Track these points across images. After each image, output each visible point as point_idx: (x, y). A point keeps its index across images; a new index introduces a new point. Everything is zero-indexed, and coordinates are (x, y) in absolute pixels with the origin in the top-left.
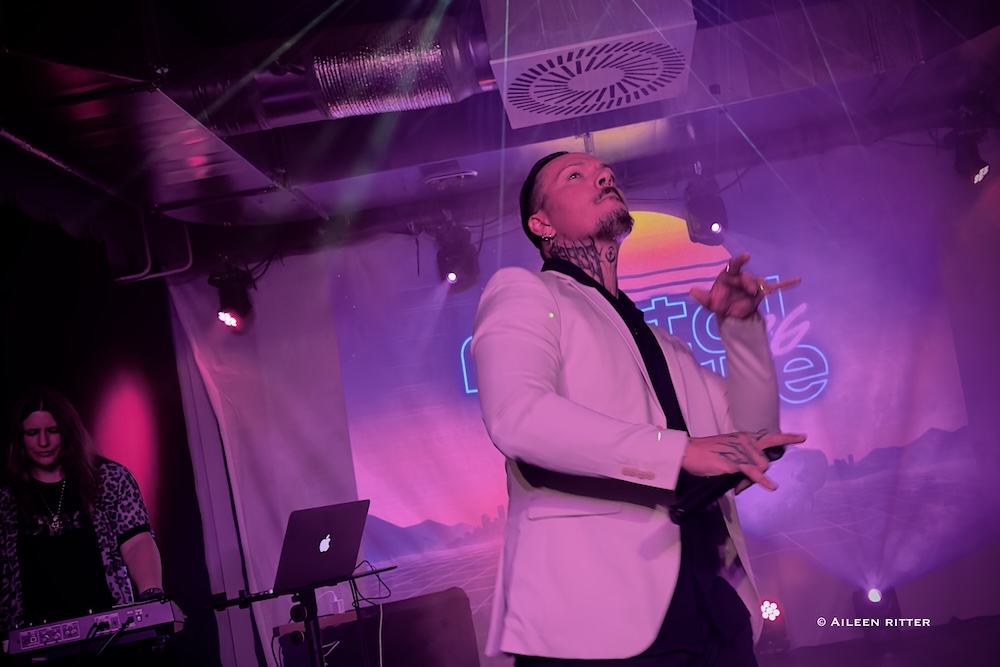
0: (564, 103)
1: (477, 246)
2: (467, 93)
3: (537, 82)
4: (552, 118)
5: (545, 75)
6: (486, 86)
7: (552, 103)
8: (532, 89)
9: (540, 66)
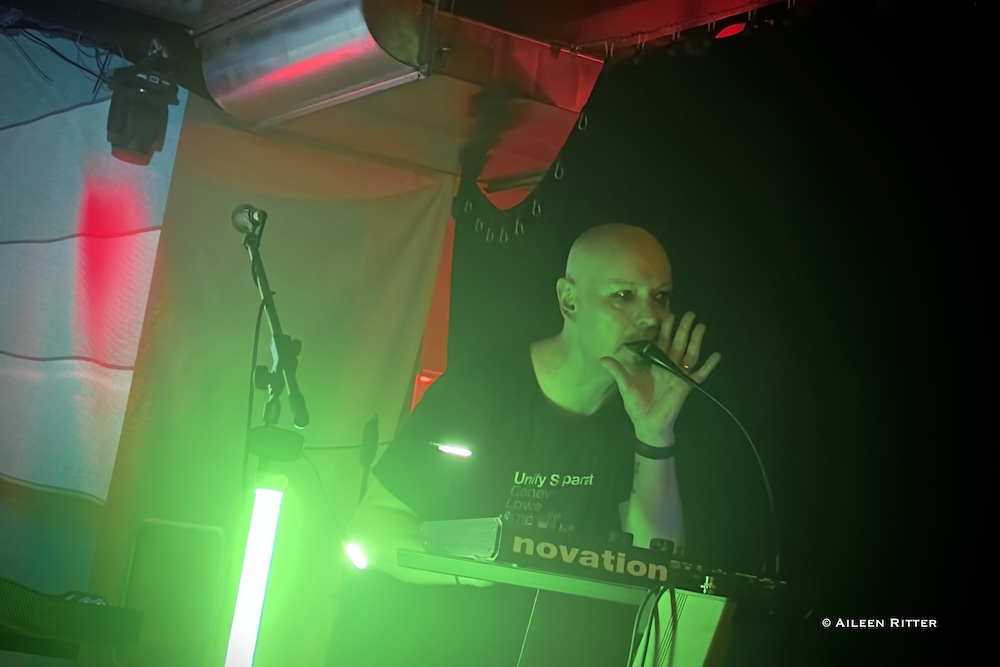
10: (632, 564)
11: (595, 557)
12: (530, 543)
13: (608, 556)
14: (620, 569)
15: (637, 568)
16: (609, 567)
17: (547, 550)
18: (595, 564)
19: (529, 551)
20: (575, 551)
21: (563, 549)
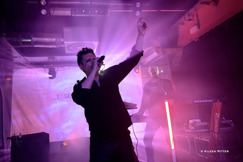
0: (75, 51)
2: (59, 46)
3: (71, 46)
4: (73, 52)
5: (73, 46)
6: (63, 46)
7: (73, 50)
8: (70, 47)
9: (72, 44)
10: (208, 101)
11: (204, 101)
12: (196, 101)
13: (205, 100)
14: (207, 102)
15: (209, 101)
16: (206, 102)
17: (198, 101)
18: (204, 102)
19: (196, 102)
20: (201, 101)
21: (200, 101)
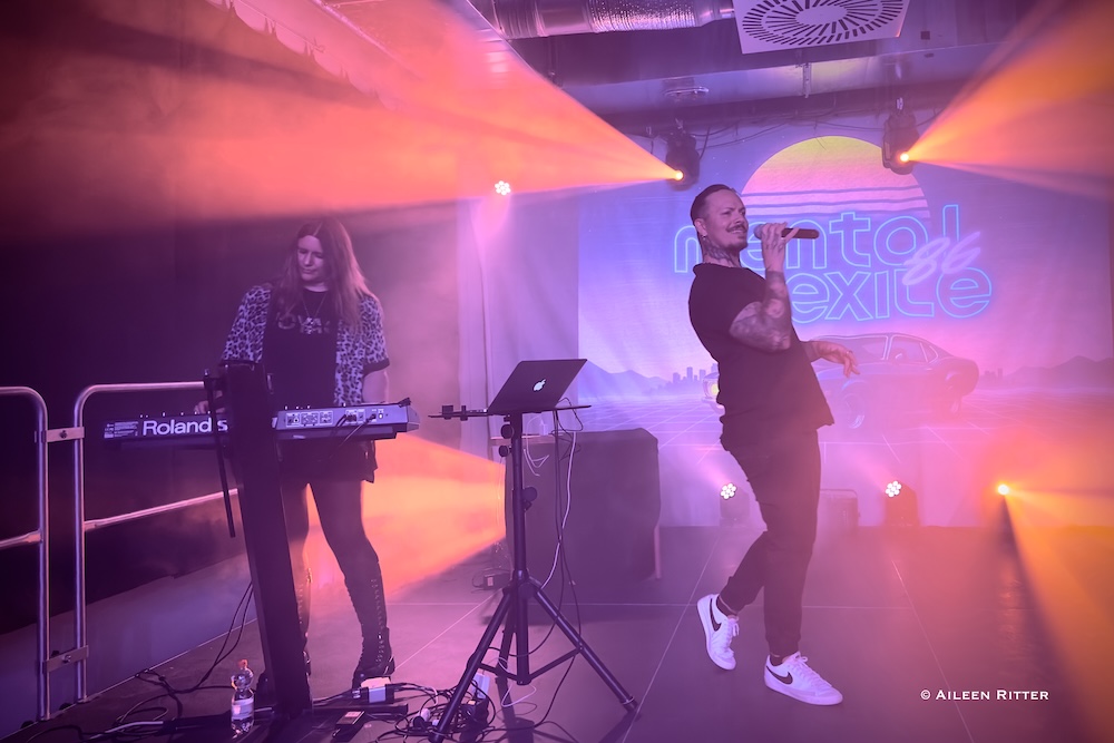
1: (700, 153)
